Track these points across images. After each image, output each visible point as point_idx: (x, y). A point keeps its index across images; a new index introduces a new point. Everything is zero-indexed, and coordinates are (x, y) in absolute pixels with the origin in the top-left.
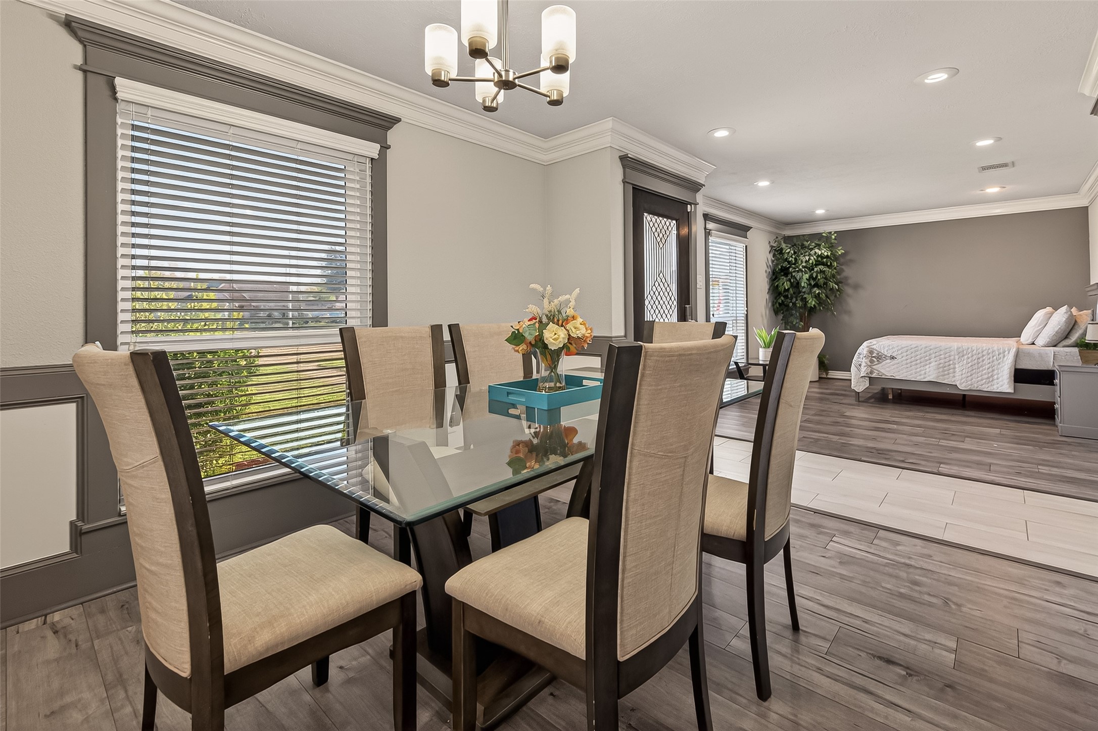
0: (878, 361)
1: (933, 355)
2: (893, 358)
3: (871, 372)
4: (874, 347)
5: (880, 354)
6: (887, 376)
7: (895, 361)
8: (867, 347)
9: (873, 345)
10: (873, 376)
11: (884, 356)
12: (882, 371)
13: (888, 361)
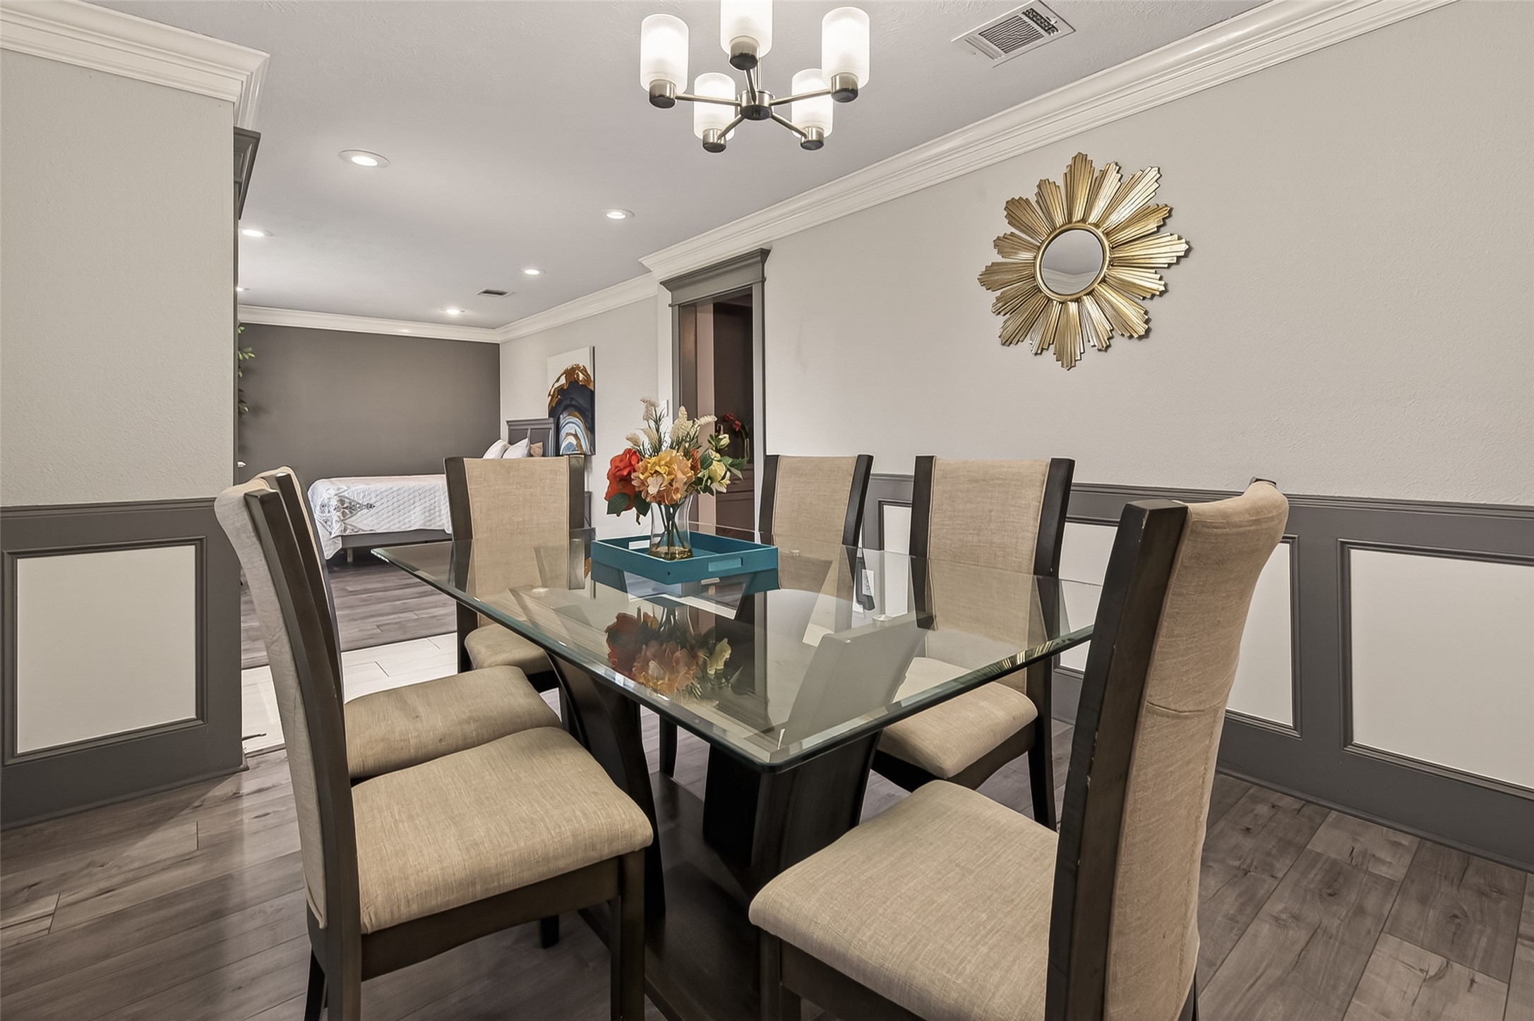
0: (351, 512)
1: (417, 498)
2: (370, 506)
3: (345, 530)
4: (345, 494)
5: (353, 503)
6: (365, 531)
7: (373, 511)
8: (336, 495)
9: (342, 492)
10: (347, 533)
11: (358, 506)
12: (360, 526)
13: (366, 511)
